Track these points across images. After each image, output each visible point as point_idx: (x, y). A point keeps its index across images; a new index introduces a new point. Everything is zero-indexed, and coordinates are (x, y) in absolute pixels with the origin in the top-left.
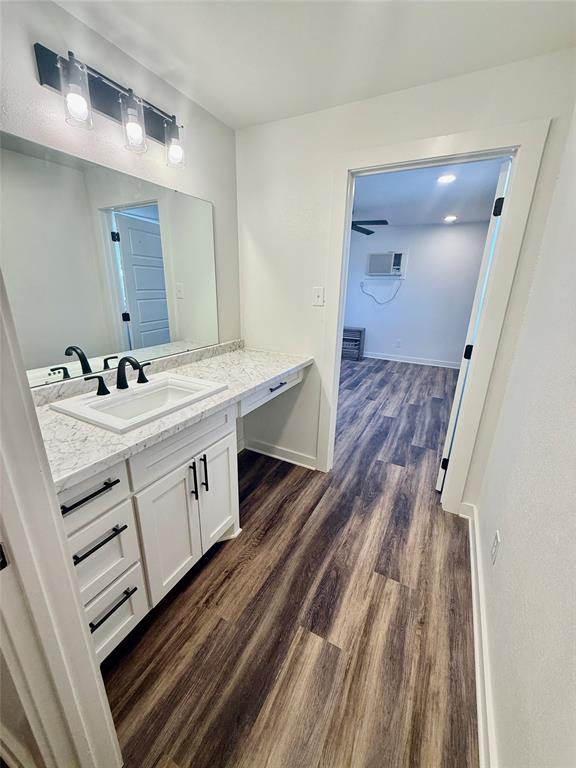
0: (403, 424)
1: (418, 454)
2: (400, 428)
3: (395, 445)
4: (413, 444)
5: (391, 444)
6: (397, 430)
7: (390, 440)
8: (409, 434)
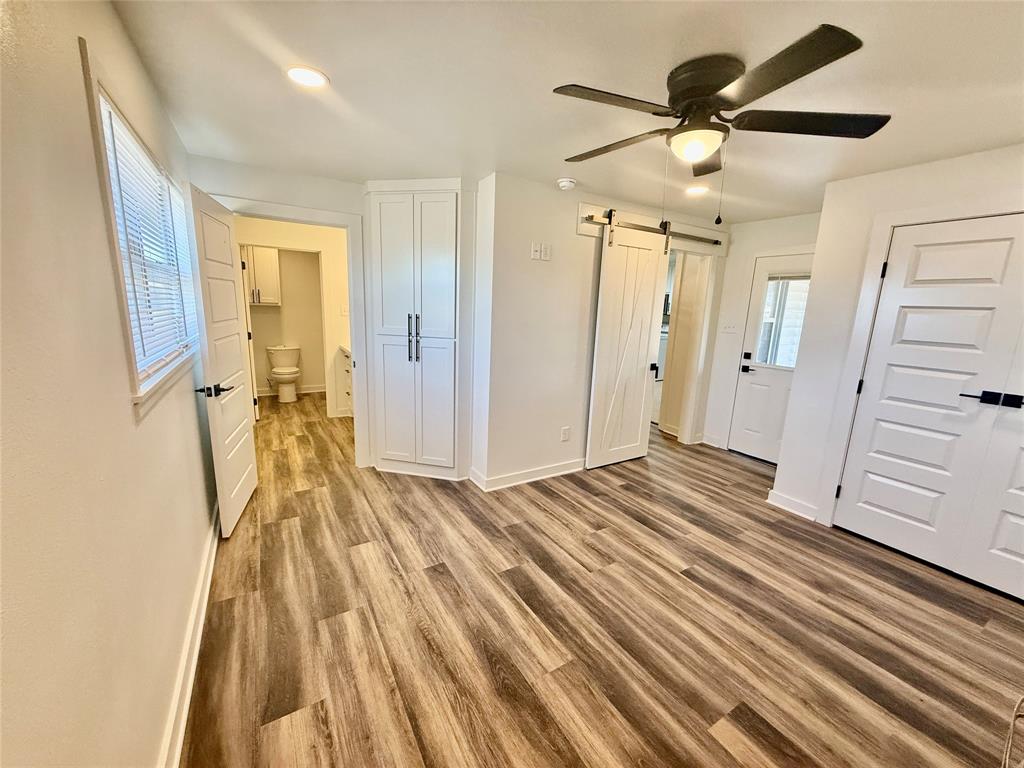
0: (328, 542)
1: (286, 511)
2: (327, 534)
3: (319, 507)
4: (297, 519)
5: (323, 506)
6: (330, 527)
7: (328, 509)
8: (309, 532)
